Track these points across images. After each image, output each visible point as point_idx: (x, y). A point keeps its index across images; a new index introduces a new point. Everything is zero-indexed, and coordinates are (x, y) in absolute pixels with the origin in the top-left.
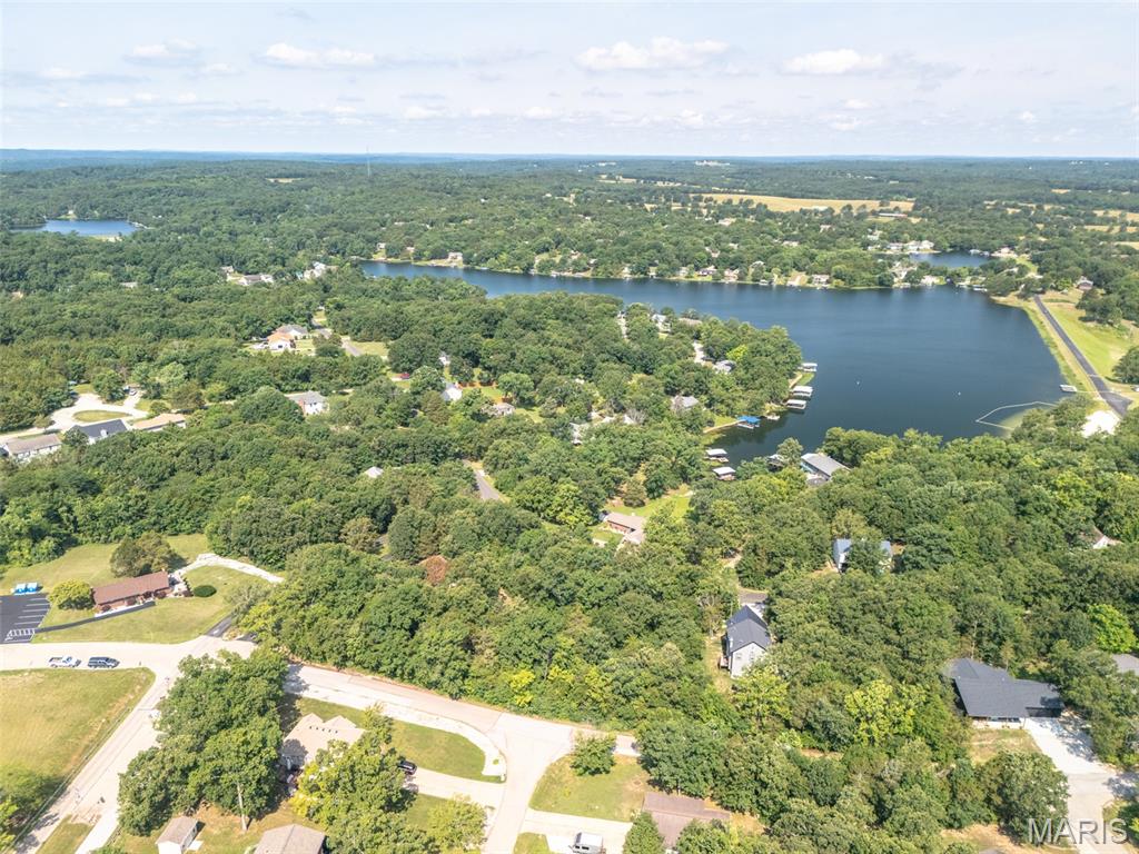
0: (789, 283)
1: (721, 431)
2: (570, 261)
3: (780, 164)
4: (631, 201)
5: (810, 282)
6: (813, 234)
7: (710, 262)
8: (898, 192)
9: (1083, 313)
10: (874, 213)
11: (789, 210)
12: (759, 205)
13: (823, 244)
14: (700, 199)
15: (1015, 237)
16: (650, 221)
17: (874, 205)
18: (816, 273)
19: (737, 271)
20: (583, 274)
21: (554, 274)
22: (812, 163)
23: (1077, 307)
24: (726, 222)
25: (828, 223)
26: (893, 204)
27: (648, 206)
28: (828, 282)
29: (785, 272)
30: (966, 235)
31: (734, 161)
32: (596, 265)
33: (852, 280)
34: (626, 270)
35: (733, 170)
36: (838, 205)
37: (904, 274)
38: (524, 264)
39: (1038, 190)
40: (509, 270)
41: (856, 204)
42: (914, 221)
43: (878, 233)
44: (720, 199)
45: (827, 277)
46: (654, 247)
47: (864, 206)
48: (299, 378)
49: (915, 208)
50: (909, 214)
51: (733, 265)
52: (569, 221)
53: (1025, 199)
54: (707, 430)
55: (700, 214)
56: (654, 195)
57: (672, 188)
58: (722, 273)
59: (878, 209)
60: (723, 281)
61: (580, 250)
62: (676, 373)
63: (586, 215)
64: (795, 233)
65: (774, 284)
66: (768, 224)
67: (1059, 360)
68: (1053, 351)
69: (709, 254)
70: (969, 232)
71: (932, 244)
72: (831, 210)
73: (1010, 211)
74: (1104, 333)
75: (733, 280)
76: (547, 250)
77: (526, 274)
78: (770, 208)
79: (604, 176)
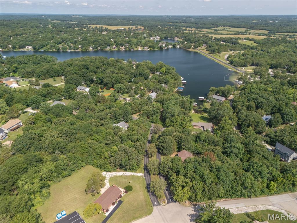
5: (143, 49)
19: (124, 47)
20: (78, 50)
28: (148, 48)
32: (82, 47)
40: (52, 51)
51: (122, 45)
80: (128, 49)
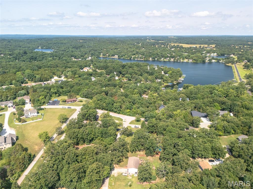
0: (184, 61)
1: (165, 85)
2: (139, 57)
3: (188, 37)
4: (153, 45)
6: (191, 52)
7: (168, 57)
8: (213, 43)
9: (244, 67)
10: (206, 48)
11: (187, 47)
12: (181, 46)
13: (193, 54)
14: (168, 45)
15: (235, 52)
16: (157, 49)
17: (206, 46)
18: (190, 59)
19: (173, 59)
20: (142, 59)
21: (136, 59)
22: (195, 37)
23: (243, 66)
24: (173, 49)
25: (195, 49)
26: (211, 46)
27: (157, 46)
29: (183, 59)
30: (224, 52)
31: (177, 37)
32: (145, 58)
33: (197, 61)
34: (151, 58)
35: (177, 38)
36: (198, 46)
37: (208, 59)
38: (130, 57)
39: (245, 43)
40: (127, 59)
41: (202, 46)
42: (214, 49)
43: (205, 51)
44: (173, 44)
45: (192, 60)
46: (157, 54)
47: (204, 46)
48: (90, 75)
49: (215, 46)
50: (214, 48)
51: (173, 58)
52: (140, 49)
53: (241, 44)
54: (162, 85)
55: (167, 48)
56: (158, 44)
57: (162, 42)
58: (170, 59)
59: (207, 47)
60: (170, 61)
61: (141, 55)
62: (157, 75)
63: (143, 48)
64: (187, 51)
65: (181, 61)
66: (182, 50)
67: (234, 75)
68: (234, 74)
69: (168, 55)
70: (225, 51)
71: (217, 54)
72: (196, 47)
73: (237, 47)
74: (248, 71)
75: (172, 61)
76: (135, 55)
77: (130, 59)
78: (183, 47)
79: (148, 40)
80: (176, 61)
